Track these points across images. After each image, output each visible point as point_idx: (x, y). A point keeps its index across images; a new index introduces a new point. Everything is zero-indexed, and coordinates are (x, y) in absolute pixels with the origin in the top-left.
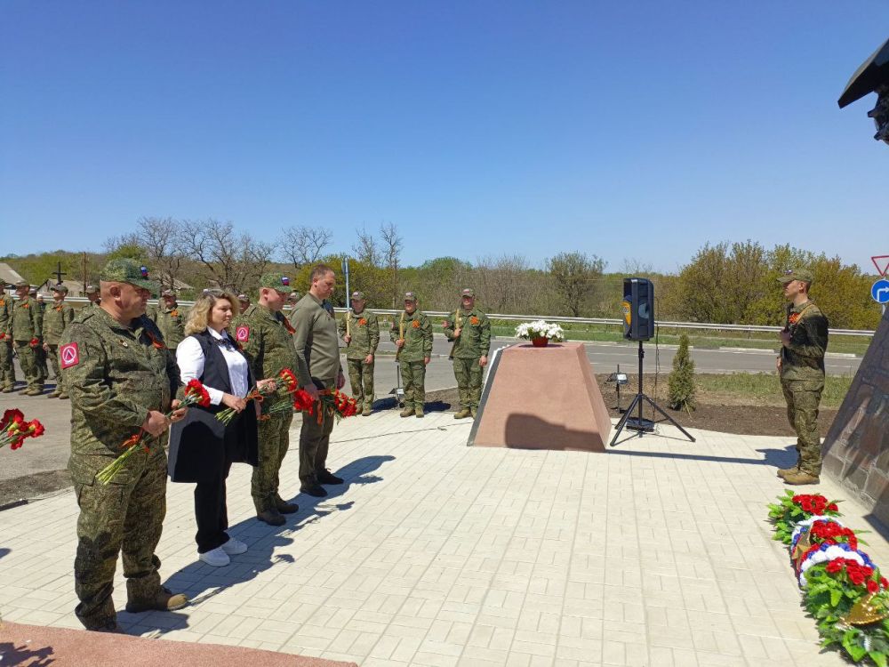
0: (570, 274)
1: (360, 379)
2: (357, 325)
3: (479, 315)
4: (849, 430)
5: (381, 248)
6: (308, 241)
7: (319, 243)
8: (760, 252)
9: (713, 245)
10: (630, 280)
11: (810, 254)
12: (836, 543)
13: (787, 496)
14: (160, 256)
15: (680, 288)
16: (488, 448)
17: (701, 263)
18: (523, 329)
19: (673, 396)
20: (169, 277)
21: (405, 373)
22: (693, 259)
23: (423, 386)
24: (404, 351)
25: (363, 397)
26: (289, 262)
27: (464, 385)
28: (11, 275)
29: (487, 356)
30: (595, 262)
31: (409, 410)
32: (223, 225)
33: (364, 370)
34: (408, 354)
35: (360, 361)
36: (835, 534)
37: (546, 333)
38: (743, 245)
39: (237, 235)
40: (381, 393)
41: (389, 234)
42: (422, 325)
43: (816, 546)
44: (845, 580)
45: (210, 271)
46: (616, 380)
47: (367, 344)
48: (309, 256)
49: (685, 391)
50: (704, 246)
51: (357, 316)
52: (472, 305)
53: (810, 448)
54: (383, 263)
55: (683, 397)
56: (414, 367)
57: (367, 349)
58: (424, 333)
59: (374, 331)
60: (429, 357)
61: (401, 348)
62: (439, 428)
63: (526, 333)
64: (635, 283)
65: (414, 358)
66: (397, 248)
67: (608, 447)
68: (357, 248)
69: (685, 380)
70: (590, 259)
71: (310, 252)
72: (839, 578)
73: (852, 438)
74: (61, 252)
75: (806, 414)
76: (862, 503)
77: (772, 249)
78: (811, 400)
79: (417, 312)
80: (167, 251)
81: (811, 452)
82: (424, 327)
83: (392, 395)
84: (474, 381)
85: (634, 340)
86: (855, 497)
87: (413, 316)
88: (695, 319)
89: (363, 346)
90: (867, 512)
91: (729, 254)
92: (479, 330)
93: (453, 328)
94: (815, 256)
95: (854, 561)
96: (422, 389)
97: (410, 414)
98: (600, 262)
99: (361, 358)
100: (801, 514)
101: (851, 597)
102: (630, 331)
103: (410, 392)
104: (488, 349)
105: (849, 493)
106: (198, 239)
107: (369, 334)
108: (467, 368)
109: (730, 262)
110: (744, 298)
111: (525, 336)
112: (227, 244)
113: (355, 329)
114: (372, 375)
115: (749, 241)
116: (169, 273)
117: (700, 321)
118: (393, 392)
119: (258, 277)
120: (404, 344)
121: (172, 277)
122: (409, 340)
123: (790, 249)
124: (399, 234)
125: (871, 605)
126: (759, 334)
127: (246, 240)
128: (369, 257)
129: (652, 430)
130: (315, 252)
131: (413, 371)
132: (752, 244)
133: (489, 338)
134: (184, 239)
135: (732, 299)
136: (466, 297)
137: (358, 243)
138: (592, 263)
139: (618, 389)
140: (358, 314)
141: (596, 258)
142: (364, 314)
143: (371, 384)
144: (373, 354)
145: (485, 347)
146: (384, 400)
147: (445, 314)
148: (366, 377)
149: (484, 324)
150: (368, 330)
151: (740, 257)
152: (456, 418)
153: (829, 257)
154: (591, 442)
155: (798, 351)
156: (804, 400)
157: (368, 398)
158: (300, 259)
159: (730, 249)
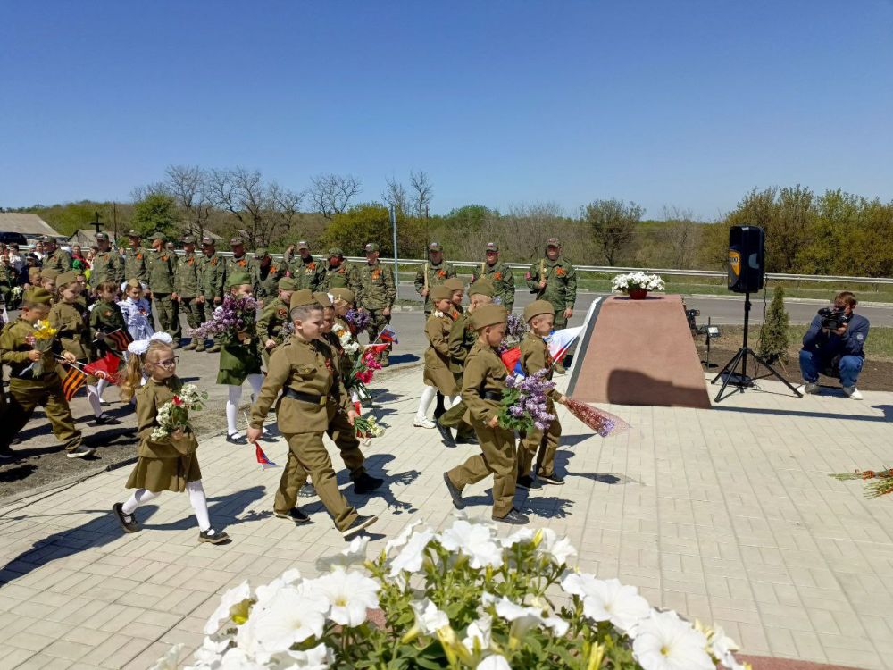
0: (606, 222)
2: (436, 277)
3: (565, 265)
5: (410, 196)
6: (337, 190)
7: (348, 191)
8: (809, 197)
9: (761, 191)
11: (862, 199)
14: (189, 206)
15: (723, 236)
17: (747, 210)
18: (621, 280)
19: (764, 350)
20: (198, 228)
22: (739, 206)
26: (318, 211)
28: (42, 226)
29: (572, 308)
30: (632, 210)
32: (250, 175)
37: (647, 285)
38: (791, 190)
39: (264, 183)
41: (419, 181)
42: (503, 277)
45: (239, 222)
46: (707, 332)
48: (338, 205)
49: (779, 344)
50: (751, 192)
51: (436, 268)
52: (557, 256)
54: (412, 212)
55: (777, 351)
58: (506, 285)
63: (625, 285)
66: (426, 196)
67: (713, 403)
68: (386, 196)
69: (779, 333)
70: (627, 206)
71: (339, 201)
74: (87, 202)
77: (823, 194)
79: (499, 263)
80: (196, 200)
82: (506, 279)
85: (741, 292)
91: (777, 199)
92: (565, 281)
93: (537, 278)
94: (868, 201)
98: (638, 209)
102: (738, 283)
104: (574, 301)
106: (227, 187)
109: (778, 208)
110: (792, 245)
111: (623, 289)
112: (255, 194)
113: (434, 282)
115: (798, 186)
116: (198, 222)
119: (286, 227)
121: (201, 227)
123: (841, 193)
124: (428, 183)
126: (808, 284)
127: (274, 189)
128: (399, 206)
129: (752, 385)
130: (344, 201)
132: (801, 189)
133: (574, 290)
134: (213, 188)
135: (779, 247)
136: (552, 247)
137: (387, 191)
138: (629, 210)
139: (708, 343)
140: (437, 265)
141: (633, 205)
142: (442, 266)
145: (571, 299)
147: (528, 266)
149: (571, 275)
151: (789, 203)
154: (697, 399)
158: (329, 208)
159: (778, 194)
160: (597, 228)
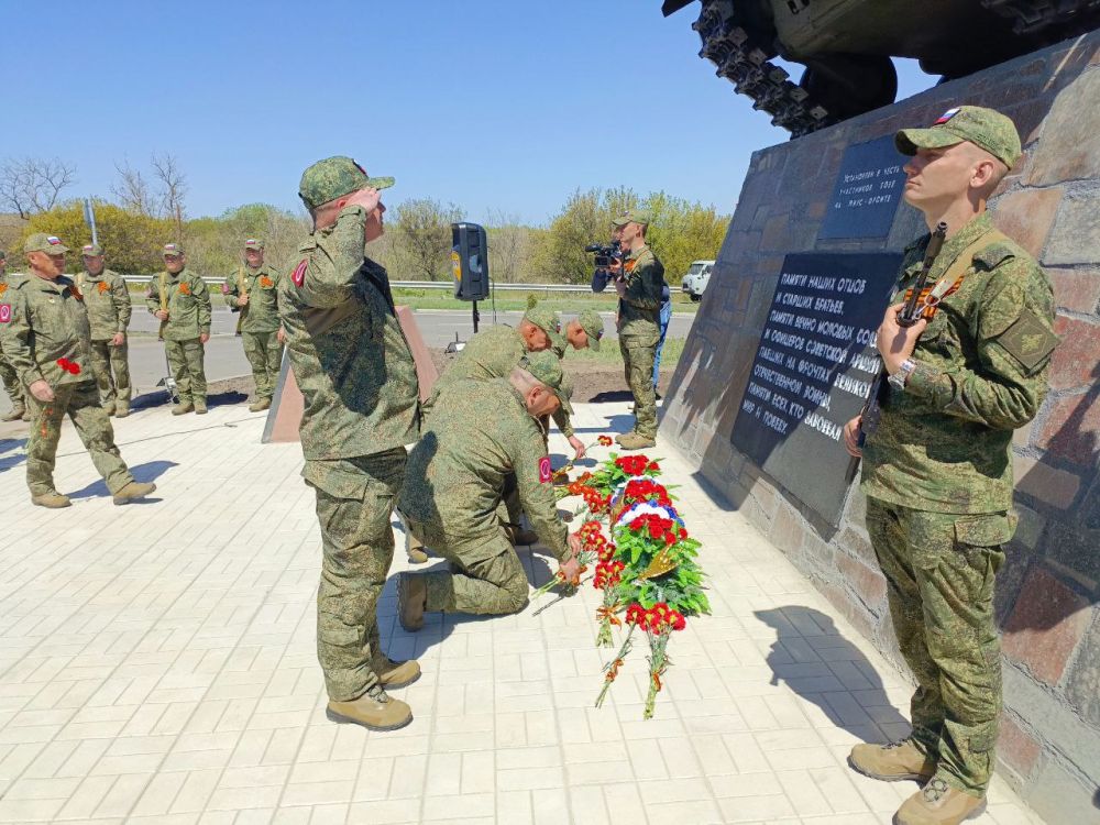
0: (422, 227)
1: (108, 367)
2: (96, 292)
3: (271, 273)
4: (683, 387)
5: (155, 191)
6: (38, 179)
7: (57, 181)
8: (634, 199)
9: (584, 192)
10: (457, 225)
11: (685, 203)
12: (646, 501)
13: (610, 459)
15: (551, 243)
16: (290, 444)
17: (572, 214)
21: (174, 356)
22: (564, 209)
23: (202, 373)
24: (169, 325)
25: (114, 392)
26: (11, 211)
27: (259, 367)
30: (452, 212)
31: (185, 404)
33: (113, 354)
34: (176, 329)
35: (105, 343)
36: (646, 492)
38: (616, 192)
40: (142, 386)
41: (165, 169)
42: (193, 289)
43: (630, 507)
44: (648, 536)
47: (114, 318)
48: (42, 201)
50: (574, 193)
51: (94, 279)
52: (261, 262)
53: (646, 409)
54: (160, 213)
56: (188, 347)
57: (114, 325)
58: (197, 300)
59: (124, 299)
60: (208, 332)
61: (165, 321)
62: (226, 425)
64: (463, 229)
65: (184, 335)
66: (178, 190)
68: (116, 189)
70: (445, 208)
71: (43, 195)
72: (642, 535)
73: (687, 395)
75: (641, 372)
76: (691, 462)
77: (647, 197)
78: (646, 356)
79: (185, 272)
81: (646, 414)
82: (196, 292)
83: (161, 389)
84: (272, 362)
85: (466, 299)
86: (685, 456)
87: (180, 277)
88: (568, 280)
89: (108, 321)
90: (695, 470)
91: (601, 202)
92: (273, 293)
93: (236, 292)
95: (657, 516)
96: (201, 377)
97: (188, 411)
99: (107, 337)
100: (622, 477)
101: (649, 551)
102: (461, 289)
103: (184, 381)
105: (681, 452)
107: (115, 303)
108: (261, 345)
109: (603, 212)
113: (92, 298)
114: (126, 361)
115: (622, 187)
117: (574, 282)
118: (162, 383)
120: (168, 316)
122: (175, 311)
123: (665, 196)
124: (180, 170)
125: (666, 557)
128: (138, 204)
130: (51, 194)
131: (187, 353)
132: (626, 191)
136: (250, 251)
137: (119, 182)
138: (449, 213)
140: (95, 276)
141: (453, 206)
143: (125, 373)
144: (124, 332)
146: (150, 395)
148: (116, 365)
150: (113, 300)
151: (613, 205)
152: (252, 410)
153: (705, 206)
155: (634, 302)
156: (639, 356)
157: (122, 393)
158: (28, 205)
159: (603, 195)
160: (412, 234)
